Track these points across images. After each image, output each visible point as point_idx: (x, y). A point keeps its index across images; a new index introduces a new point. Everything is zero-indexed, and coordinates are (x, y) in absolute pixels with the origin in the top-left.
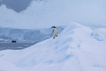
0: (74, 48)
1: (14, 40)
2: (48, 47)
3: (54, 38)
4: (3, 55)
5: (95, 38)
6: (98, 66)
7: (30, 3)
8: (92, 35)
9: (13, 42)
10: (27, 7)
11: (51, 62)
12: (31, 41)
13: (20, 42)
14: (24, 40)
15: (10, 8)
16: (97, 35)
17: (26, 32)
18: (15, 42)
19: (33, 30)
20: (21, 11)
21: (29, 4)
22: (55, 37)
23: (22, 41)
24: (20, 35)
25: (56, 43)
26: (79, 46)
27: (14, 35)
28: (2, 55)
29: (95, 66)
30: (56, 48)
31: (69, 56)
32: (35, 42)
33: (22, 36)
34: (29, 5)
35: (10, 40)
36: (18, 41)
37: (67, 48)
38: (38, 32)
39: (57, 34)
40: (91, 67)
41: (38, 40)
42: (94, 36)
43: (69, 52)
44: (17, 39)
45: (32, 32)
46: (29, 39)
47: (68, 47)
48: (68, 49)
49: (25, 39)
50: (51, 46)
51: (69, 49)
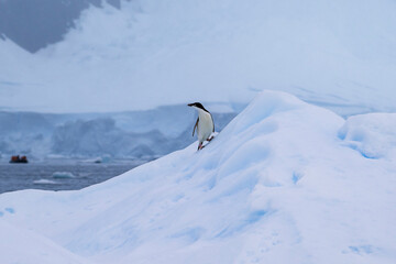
0: (279, 185)
1: (21, 156)
2: (178, 181)
3: (201, 147)
4: (11, 211)
5: (354, 147)
6: (368, 250)
7: (77, 15)
8: (342, 137)
9: (16, 160)
10: (65, 32)
11: (194, 235)
12: (81, 156)
13: (42, 160)
14: (53, 156)
15: (4, 35)
16: (358, 138)
17: (62, 124)
18: (24, 160)
19: (89, 119)
20: (44, 46)
21: (75, 21)
22: (205, 143)
23: (46, 158)
24: (40, 137)
25: (210, 166)
26: (296, 178)
27: (17, 135)
28: (7, 209)
29: (356, 249)
30: (212, 184)
31: (261, 213)
32: (98, 162)
33: (48, 139)
34: (73, 26)
35: (3, 156)
36: (32, 157)
37: (251, 183)
38: (108, 123)
39: (213, 134)
40: (343, 252)
41: (108, 156)
42: (348, 141)
43: (259, 197)
44: (29, 151)
45: (86, 126)
46: (74, 152)
47: (256, 182)
48: (257, 186)
49: (57, 151)
50: (190, 176)
51: (260, 189)
